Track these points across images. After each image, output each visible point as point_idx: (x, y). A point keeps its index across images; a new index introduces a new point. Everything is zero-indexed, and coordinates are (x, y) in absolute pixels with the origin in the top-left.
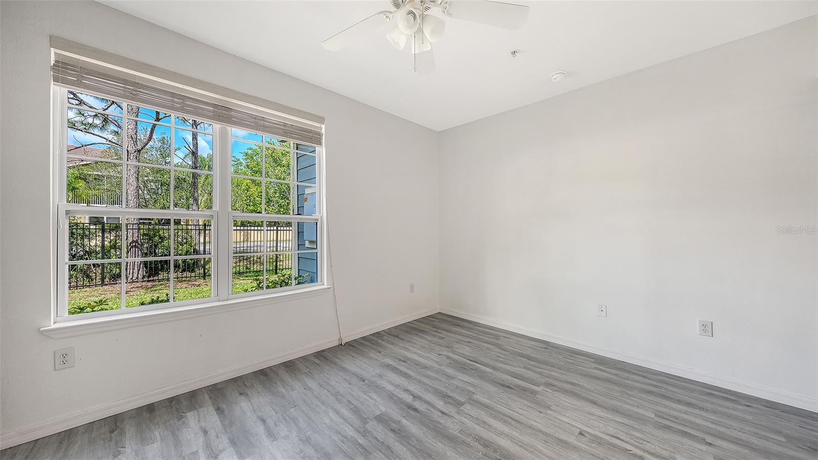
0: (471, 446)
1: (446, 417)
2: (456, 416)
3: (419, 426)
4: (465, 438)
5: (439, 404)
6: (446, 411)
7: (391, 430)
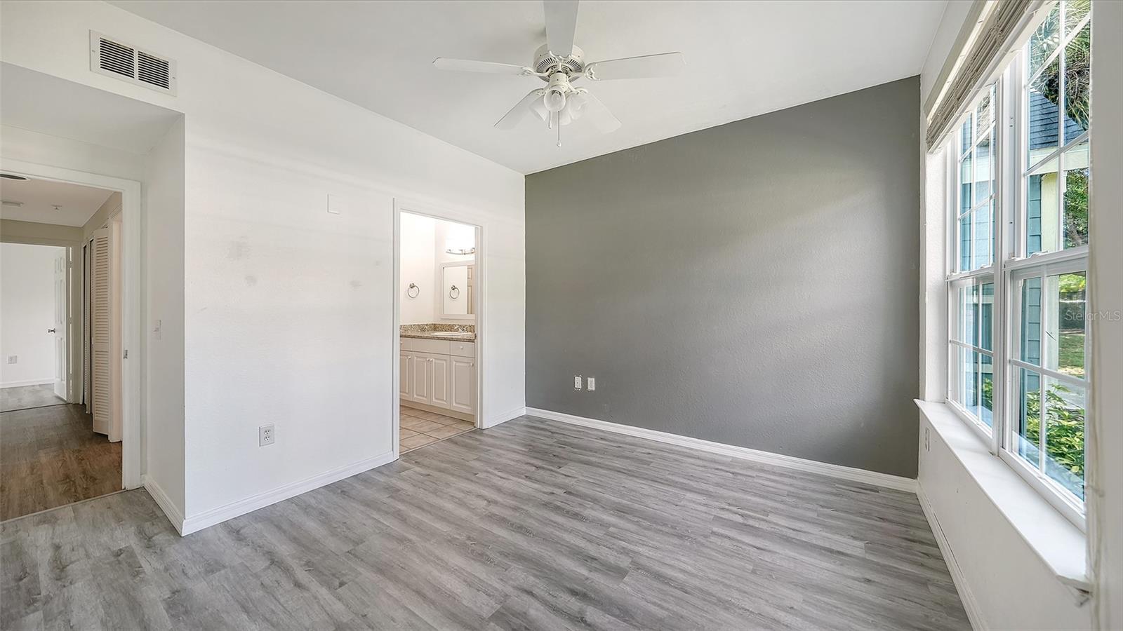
0: (499, 552)
1: (525, 586)
2: (509, 590)
3: (562, 569)
4: (504, 561)
5: (537, 610)
6: (526, 597)
7: (596, 559)
